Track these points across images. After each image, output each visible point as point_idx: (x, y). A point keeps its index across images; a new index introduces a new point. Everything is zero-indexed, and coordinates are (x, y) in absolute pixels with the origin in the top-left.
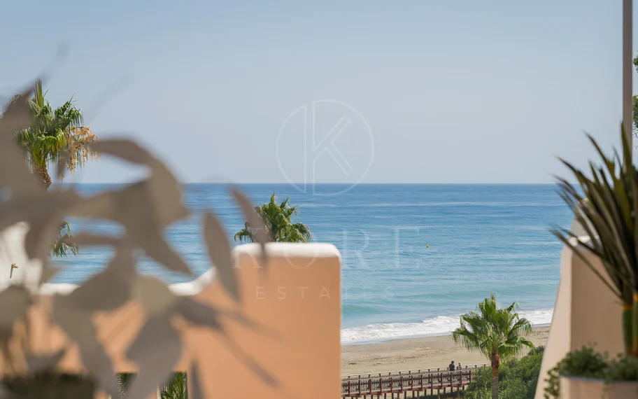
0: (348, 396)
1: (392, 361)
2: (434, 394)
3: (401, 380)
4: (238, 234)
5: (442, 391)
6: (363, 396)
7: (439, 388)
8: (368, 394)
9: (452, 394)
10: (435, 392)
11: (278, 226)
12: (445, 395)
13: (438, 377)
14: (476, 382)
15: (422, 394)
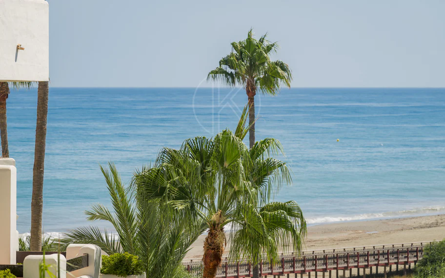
0: (271, 274)
1: (325, 243)
2: (379, 272)
3: (325, 258)
4: (212, 72)
5: (388, 269)
6: (286, 275)
7: (386, 265)
8: (291, 272)
9: (399, 273)
10: (381, 270)
11: (257, 63)
12: (391, 273)
13: (374, 255)
14: (427, 256)
15: (368, 271)
